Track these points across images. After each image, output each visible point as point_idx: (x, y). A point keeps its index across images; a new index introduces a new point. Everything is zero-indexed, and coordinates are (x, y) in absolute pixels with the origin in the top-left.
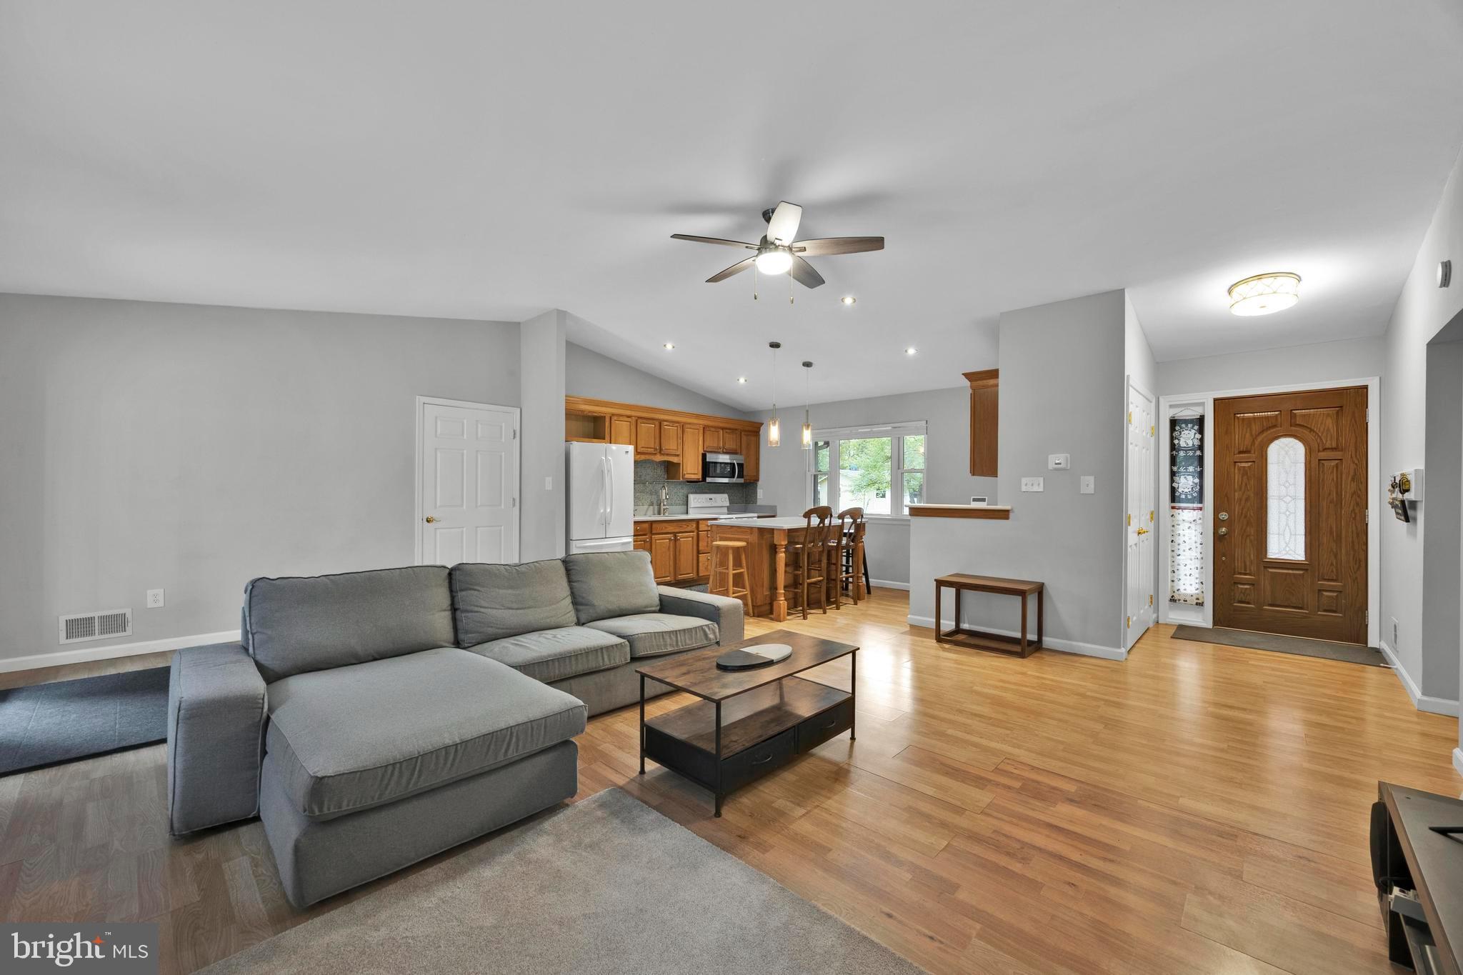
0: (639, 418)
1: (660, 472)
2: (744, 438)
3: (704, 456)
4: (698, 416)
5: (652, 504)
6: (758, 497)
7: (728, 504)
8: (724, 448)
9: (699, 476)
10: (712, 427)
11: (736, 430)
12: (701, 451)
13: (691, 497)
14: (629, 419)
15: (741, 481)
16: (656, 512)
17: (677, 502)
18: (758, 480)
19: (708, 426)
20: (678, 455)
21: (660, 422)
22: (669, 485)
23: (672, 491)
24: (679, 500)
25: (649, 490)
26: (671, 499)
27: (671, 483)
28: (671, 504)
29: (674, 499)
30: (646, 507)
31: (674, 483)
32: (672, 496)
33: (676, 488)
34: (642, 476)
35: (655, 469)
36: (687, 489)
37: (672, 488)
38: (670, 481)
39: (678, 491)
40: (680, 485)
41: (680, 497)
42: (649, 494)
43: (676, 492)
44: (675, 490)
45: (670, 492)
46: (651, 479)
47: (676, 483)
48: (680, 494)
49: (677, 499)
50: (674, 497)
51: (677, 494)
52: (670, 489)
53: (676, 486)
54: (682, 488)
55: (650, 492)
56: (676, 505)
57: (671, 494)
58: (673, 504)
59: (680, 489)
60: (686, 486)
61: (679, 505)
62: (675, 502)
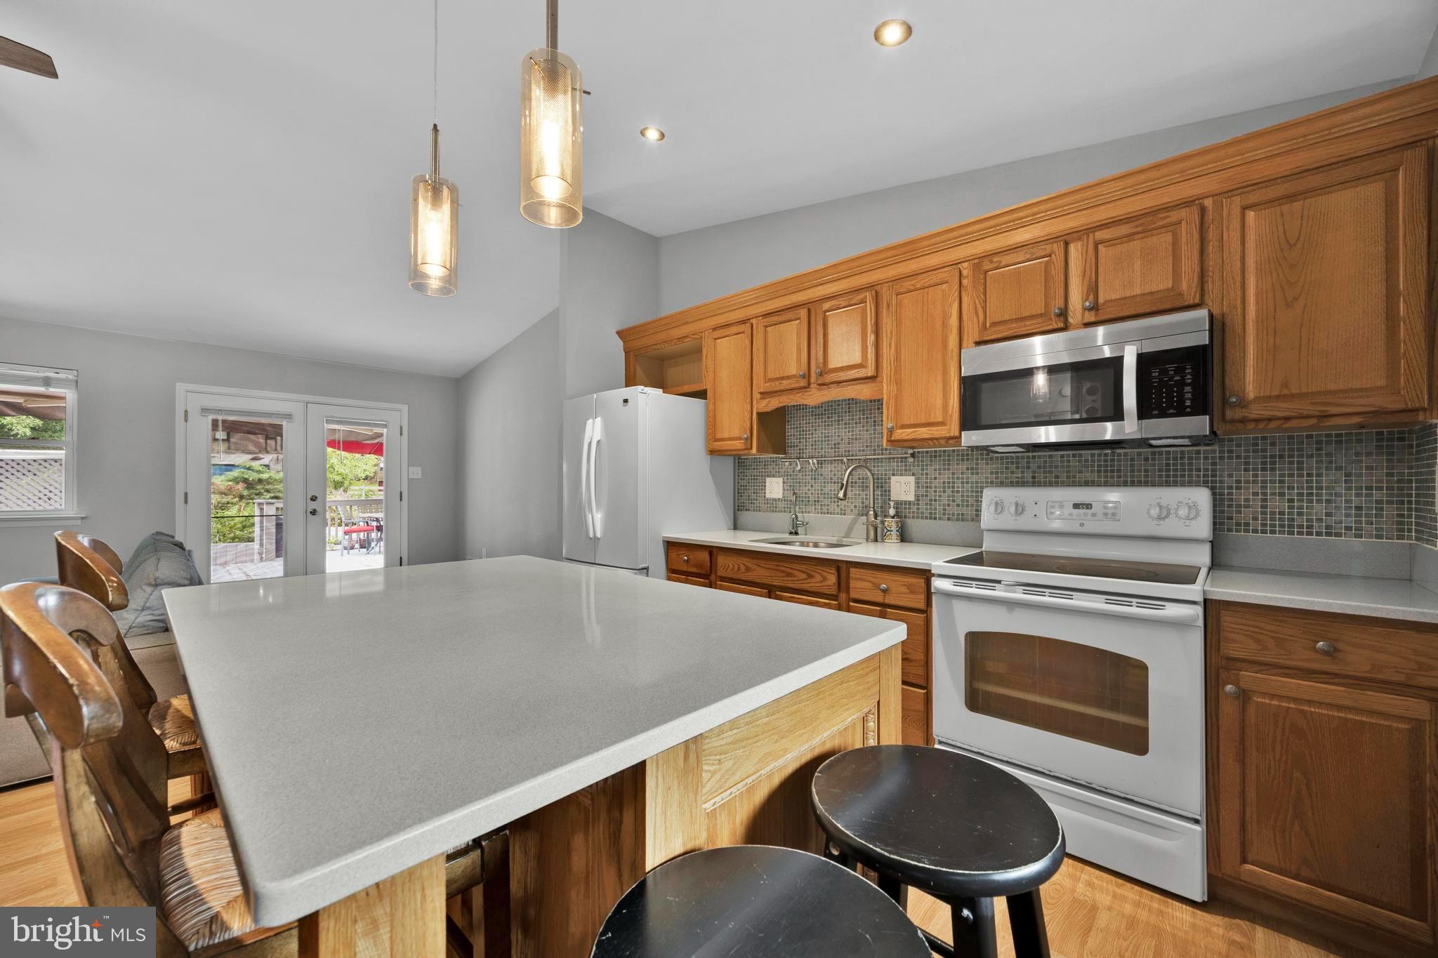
9: (954, 428)
17: (953, 509)
20: (872, 379)
22: (922, 461)
23: (935, 478)
24: (958, 505)
25: (859, 479)
26: (931, 500)
27: (931, 456)
28: (931, 513)
29: (940, 501)
30: (850, 517)
31: (940, 456)
32: (935, 492)
33: (949, 469)
34: (839, 443)
35: (875, 426)
36: (992, 473)
37: (935, 470)
38: (927, 452)
39: (958, 478)
40: (963, 460)
41: (962, 496)
42: (859, 487)
43: (949, 483)
44: (946, 476)
45: (926, 483)
46: (863, 450)
47: (949, 456)
48: (963, 487)
49: (954, 501)
50: (940, 496)
51: (953, 487)
52: (927, 474)
53: (949, 465)
54: (972, 469)
55: (863, 482)
56: (949, 519)
57: (931, 487)
58: (935, 513)
59: (962, 473)
60: (987, 464)
61: (958, 520)
62: (945, 510)
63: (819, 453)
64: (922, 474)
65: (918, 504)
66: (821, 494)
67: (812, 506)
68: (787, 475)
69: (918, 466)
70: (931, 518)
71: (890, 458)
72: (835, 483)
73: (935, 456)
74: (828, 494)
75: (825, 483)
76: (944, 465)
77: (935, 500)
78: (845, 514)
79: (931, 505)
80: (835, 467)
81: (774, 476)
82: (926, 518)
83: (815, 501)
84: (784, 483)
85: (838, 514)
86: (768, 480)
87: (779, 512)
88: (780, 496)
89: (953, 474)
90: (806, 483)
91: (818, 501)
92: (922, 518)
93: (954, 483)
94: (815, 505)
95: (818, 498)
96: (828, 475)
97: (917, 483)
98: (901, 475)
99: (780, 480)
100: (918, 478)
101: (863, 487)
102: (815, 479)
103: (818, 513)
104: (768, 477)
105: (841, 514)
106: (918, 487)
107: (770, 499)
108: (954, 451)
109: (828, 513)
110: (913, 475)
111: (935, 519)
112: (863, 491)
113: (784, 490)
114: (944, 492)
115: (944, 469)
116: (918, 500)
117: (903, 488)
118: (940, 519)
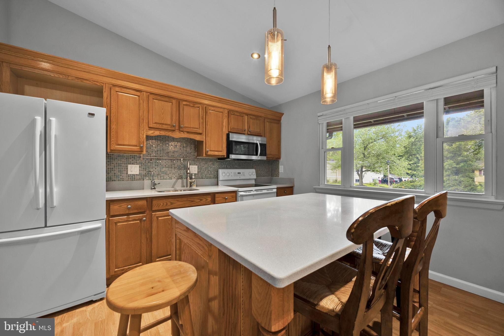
0: (151, 93)
1: (190, 149)
2: (267, 124)
3: (228, 136)
4: (220, 100)
5: (181, 177)
6: (280, 172)
7: (255, 177)
8: (248, 131)
9: (224, 153)
10: (237, 112)
11: (261, 117)
12: (225, 131)
13: (221, 171)
14: (138, 93)
15: (264, 158)
16: (185, 184)
17: (208, 175)
18: (280, 158)
19: (233, 111)
20: (200, 134)
21: (179, 101)
22: (199, 161)
23: (203, 166)
24: (209, 174)
25: (178, 166)
26: (202, 173)
27: (202, 160)
28: (202, 177)
29: (205, 173)
30: (174, 180)
31: (204, 160)
32: (203, 170)
33: (207, 164)
34: (169, 153)
35: (184, 148)
36: (218, 165)
37: (203, 164)
38: (201, 158)
39: (209, 166)
40: (211, 161)
41: (211, 172)
42: (177, 169)
43: (207, 168)
44: (206, 166)
45: (201, 168)
46: (179, 156)
47: (207, 160)
48: (211, 169)
49: (208, 173)
50: (205, 172)
51: (208, 169)
52: (201, 165)
53: (207, 162)
54: (213, 164)
55: (179, 167)
56: (207, 178)
57: (202, 169)
58: (203, 177)
59: (211, 165)
60: (216, 163)
61: (209, 178)
62: (206, 176)
63: (159, 155)
64: (199, 165)
65: (198, 174)
66: (161, 172)
67: (156, 176)
68: (142, 164)
69: (198, 162)
70: (202, 178)
71: (189, 159)
72: (167, 167)
73: (203, 160)
74: (164, 172)
75: (162, 167)
76: (206, 162)
77: (203, 173)
78: (171, 179)
79: (202, 174)
80: (167, 161)
81: (133, 164)
82: (201, 178)
83: (157, 175)
84: (140, 167)
85: (168, 179)
86: (129, 166)
87: (136, 180)
88: (138, 173)
89: (208, 165)
90: (152, 167)
91: (159, 175)
92: (199, 178)
93: (208, 168)
94: (157, 176)
95: (159, 173)
96: (164, 164)
97: (198, 168)
98: (193, 165)
99: (138, 166)
100: (198, 166)
101: (179, 169)
102: (157, 166)
103: (159, 179)
104: (129, 164)
105: (170, 179)
106: (198, 169)
107: (131, 175)
108: (208, 158)
109: (164, 179)
110: (197, 165)
111: (203, 178)
112: (179, 170)
113: (140, 170)
114: (206, 170)
115: (206, 164)
116: (198, 173)
117: (194, 169)
118: (205, 178)
